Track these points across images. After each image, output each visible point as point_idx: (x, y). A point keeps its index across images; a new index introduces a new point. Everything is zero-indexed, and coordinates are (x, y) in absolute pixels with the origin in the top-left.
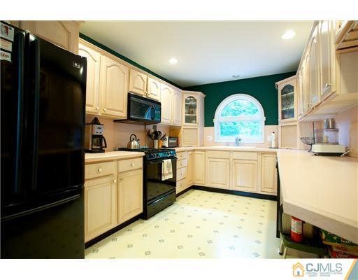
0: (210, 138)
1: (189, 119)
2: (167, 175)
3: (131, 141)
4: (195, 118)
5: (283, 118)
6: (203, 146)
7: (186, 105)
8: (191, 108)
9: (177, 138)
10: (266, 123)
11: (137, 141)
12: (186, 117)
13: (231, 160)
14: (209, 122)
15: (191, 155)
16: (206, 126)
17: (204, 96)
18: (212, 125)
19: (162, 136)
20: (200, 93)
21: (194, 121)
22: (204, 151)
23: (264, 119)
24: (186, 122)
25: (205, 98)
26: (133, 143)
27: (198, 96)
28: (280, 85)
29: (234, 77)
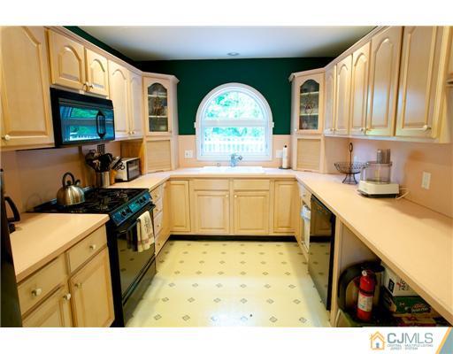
0: (189, 154)
1: (157, 124)
3: (65, 188)
4: (165, 122)
5: (301, 128)
6: (178, 167)
7: (149, 99)
8: (157, 107)
9: (139, 163)
11: (75, 184)
12: (150, 119)
14: (187, 126)
15: (165, 188)
16: (180, 134)
17: (177, 81)
18: (193, 132)
19: (115, 162)
20: (172, 77)
21: (163, 128)
22: (187, 179)
23: (272, 125)
24: (151, 130)
25: (178, 84)
26: (69, 191)
27: (169, 81)
28: (299, 78)
29: (229, 54)
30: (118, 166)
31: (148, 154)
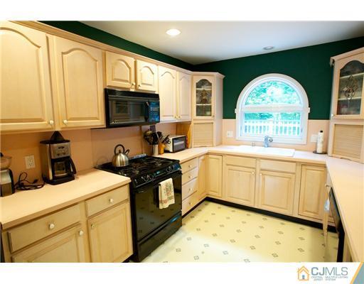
0: (230, 134)
1: (203, 110)
2: (166, 202)
3: (116, 155)
4: (209, 109)
5: (339, 112)
6: (220, 144)
7: (197, 91)
8: (203, 98)
9: (185, 139)
10: (311, 117)
11: (124, 153)
12: (198, 107)
13: (258, 170)
14: (229, 111)
15: (203, 160)
16: (224, 118)
17: (224, 76)
18: (233, 116)
19: (164, 137)
20: (216, 74)
21: (208, 113)
22: (221, 155)
23: (308, 110)
24: (197, 115)
25: (224, 79)
26: (119, 157)
27: (214, 78)
28: (340, 61)
29: (265, 49)
30: (166, 141)
31: (194, 133)
